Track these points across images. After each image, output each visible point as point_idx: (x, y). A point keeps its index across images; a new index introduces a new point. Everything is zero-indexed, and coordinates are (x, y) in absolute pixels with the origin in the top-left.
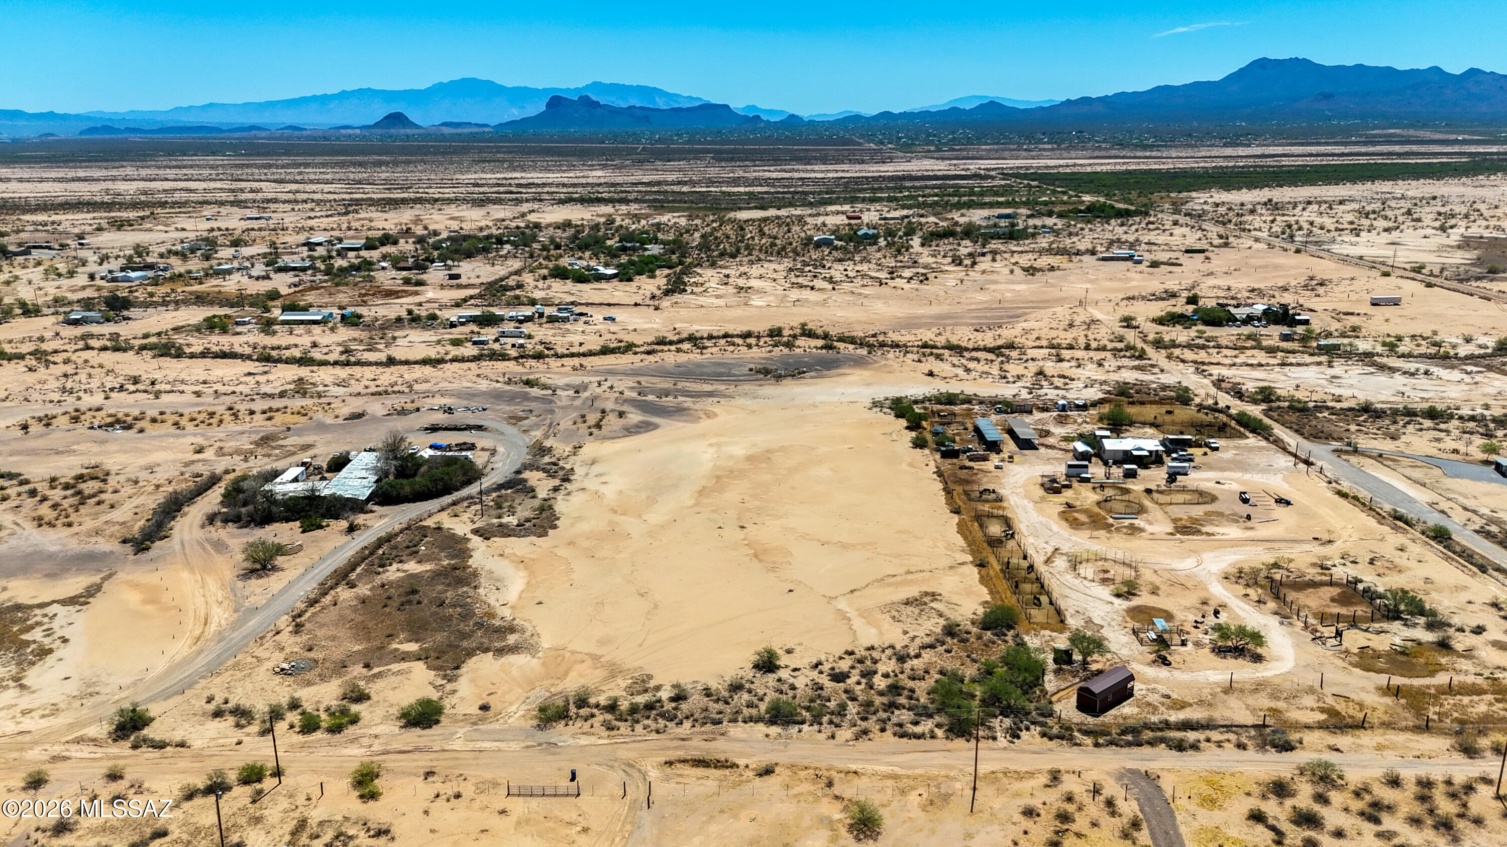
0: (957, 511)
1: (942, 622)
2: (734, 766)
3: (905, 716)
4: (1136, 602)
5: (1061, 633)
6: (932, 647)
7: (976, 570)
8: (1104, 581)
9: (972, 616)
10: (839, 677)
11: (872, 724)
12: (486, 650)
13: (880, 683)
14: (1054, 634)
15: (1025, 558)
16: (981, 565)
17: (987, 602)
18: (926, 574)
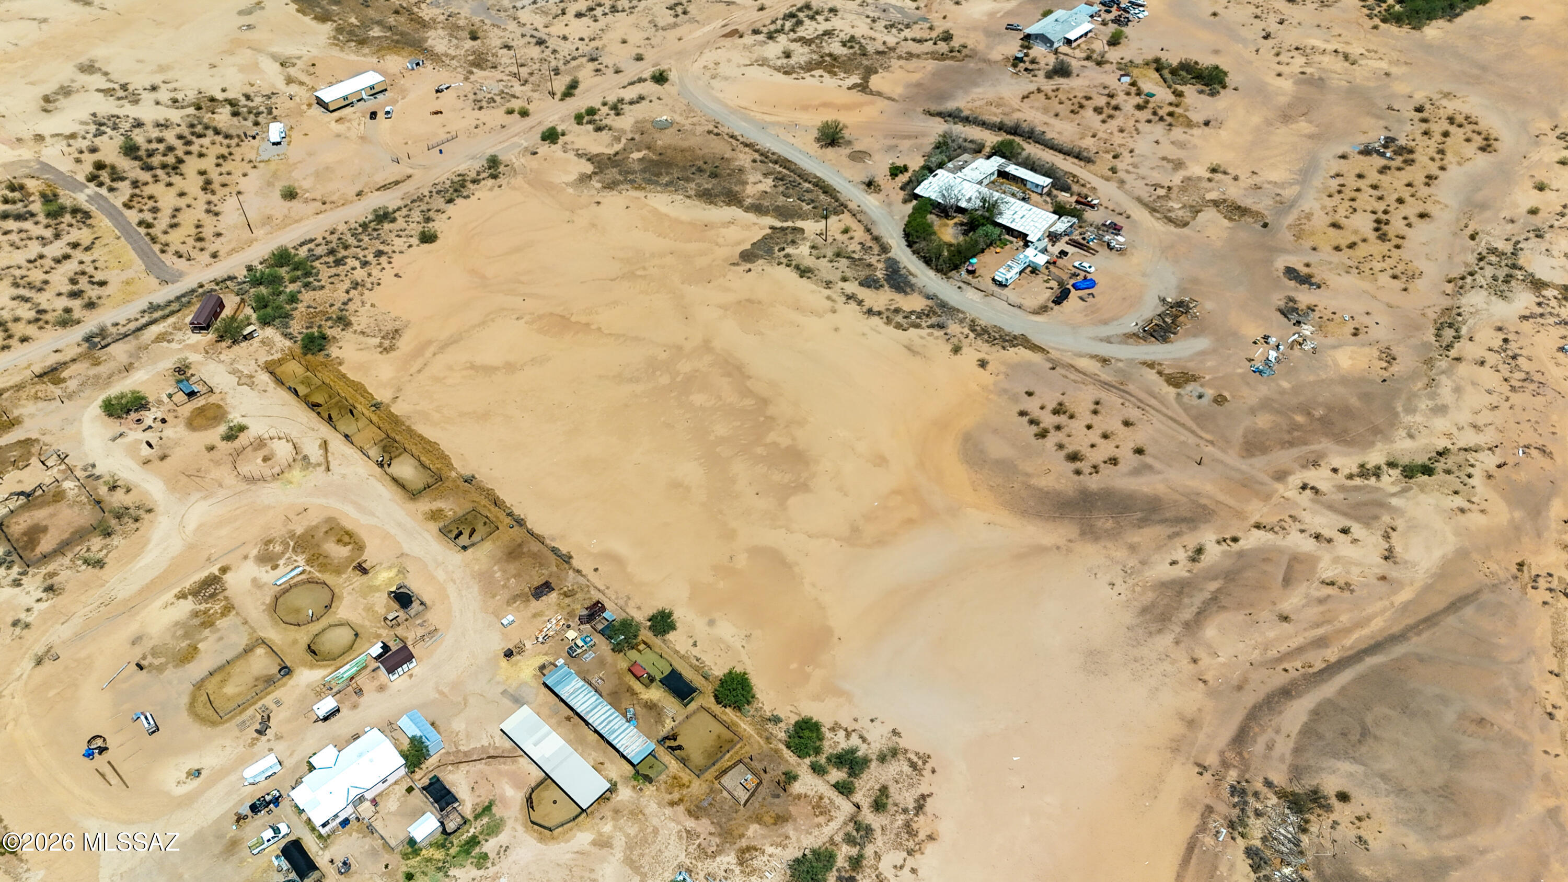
0: (469, 480)
1: (355, 327)
2: (378, 190)
3: (319, 251)
4: (222, 429)
5: (266, 362)
6: (345, 304)
7: (379, 398)
8: (260, 443)
9: (340, 344)
10: (379, 254)
11: (334, 238)
12: (595, 173)
13: (351, 262)
14: (270, 358)
15: (346, 436)
16: (377, 406)
17: (340, 364)
18: (413, 370)
